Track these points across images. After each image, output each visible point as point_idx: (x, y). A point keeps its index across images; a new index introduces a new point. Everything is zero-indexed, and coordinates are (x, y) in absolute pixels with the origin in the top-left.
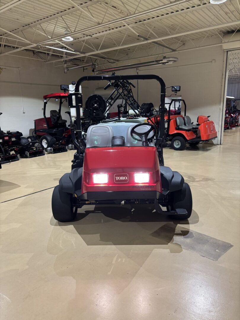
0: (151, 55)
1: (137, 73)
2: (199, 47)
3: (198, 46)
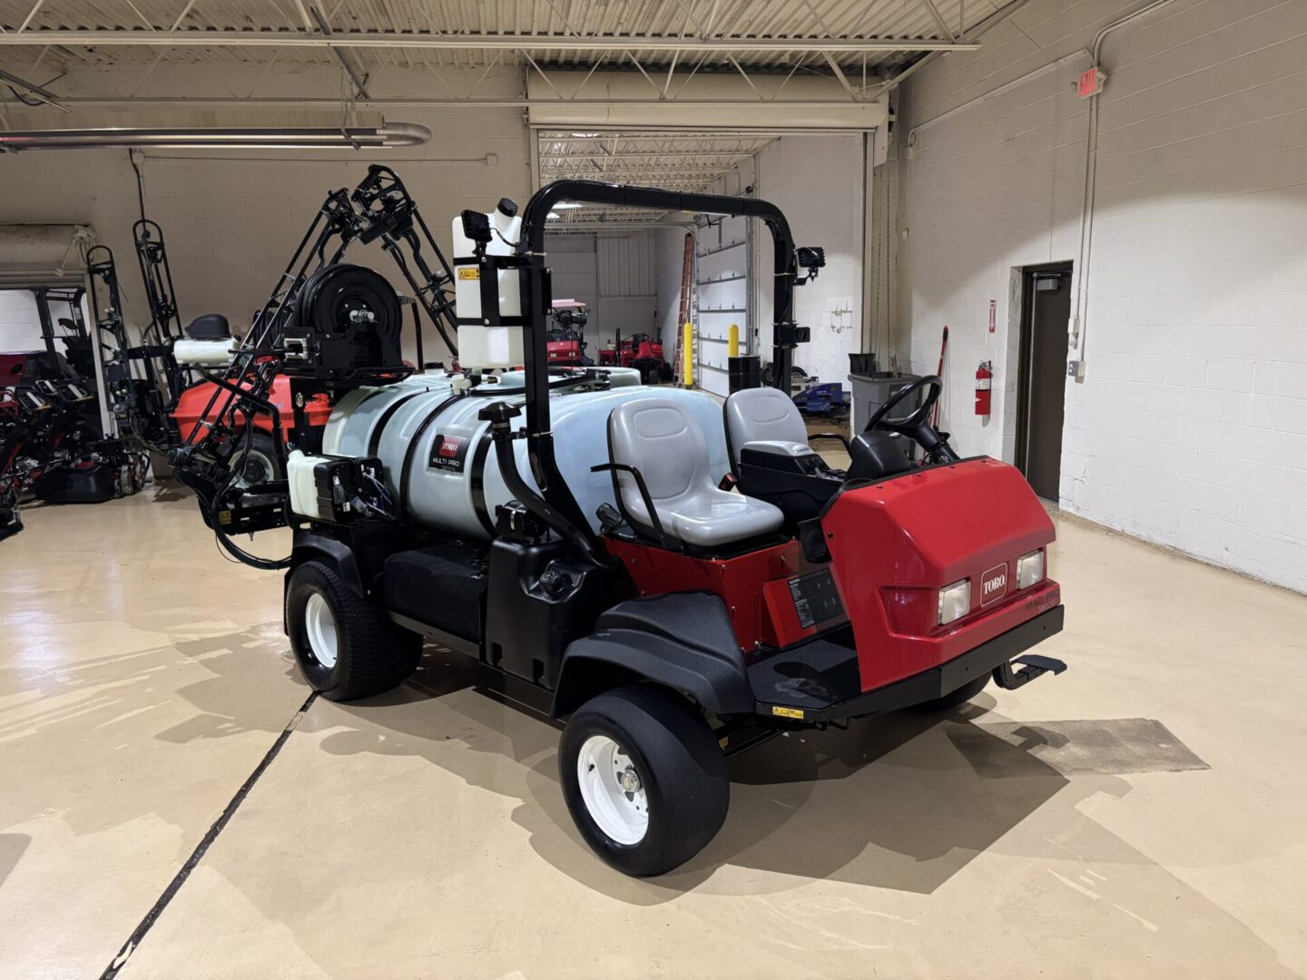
0: (248, 99)
1: (134, 165)
2: (468, 100)
3: (466, 97)
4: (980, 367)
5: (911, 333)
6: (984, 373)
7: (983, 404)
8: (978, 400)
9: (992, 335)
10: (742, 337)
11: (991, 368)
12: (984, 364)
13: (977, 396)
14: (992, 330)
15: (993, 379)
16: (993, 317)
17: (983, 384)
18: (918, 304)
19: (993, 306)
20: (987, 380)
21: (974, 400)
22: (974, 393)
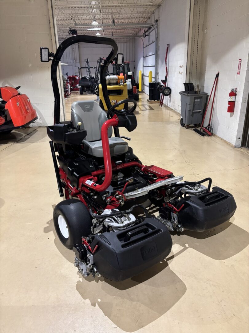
4: (232, 91)
5: (205, 75)
6: (233, 93)
7: (231, 108)
8: (229, 106)
9: (238, 76)
10: (153, 75)
11: (236, 91)
12: (233, 89)
13: (229, 104)
14: (238, 74)
15: (236, 96)
16: (239, 68)
17: (232, 99)
18: (209, 62)
19: (240, 62)
20: (234, 97)
21: (227, 105)
22: (228, 103)
